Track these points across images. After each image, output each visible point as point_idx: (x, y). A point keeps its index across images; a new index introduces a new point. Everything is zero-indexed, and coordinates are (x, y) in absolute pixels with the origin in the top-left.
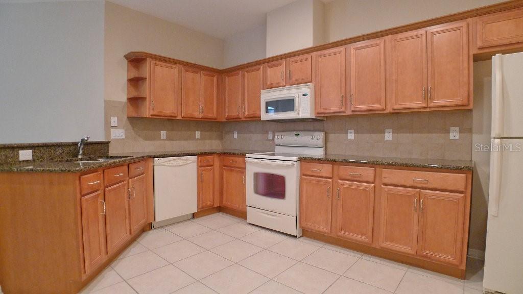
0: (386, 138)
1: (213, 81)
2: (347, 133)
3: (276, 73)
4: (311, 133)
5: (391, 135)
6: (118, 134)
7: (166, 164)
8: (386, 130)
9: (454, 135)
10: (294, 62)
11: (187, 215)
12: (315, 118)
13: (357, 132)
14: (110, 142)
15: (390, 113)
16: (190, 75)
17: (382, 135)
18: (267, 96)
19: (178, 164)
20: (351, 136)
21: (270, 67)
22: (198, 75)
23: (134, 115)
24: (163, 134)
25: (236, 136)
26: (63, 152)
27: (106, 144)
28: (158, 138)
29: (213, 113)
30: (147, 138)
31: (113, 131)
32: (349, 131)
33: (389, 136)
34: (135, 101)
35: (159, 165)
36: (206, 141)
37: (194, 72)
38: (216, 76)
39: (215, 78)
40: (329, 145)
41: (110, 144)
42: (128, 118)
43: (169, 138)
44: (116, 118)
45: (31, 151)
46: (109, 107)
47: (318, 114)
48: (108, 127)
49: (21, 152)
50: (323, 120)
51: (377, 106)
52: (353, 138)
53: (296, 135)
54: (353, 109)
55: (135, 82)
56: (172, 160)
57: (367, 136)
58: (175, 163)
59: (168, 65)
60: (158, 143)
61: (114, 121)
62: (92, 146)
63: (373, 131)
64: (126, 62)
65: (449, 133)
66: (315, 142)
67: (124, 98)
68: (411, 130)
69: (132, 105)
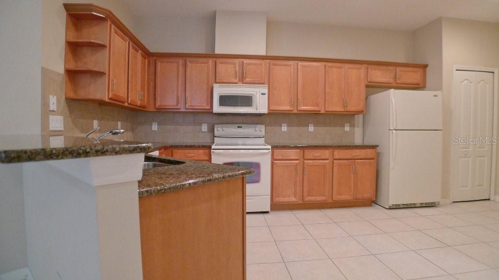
0: (310, 130)
2: (281, 126)
4: (253, 126)
5: (312, 128)
8: (310, 125)
9: (347, 128)
13: (289, 126)
17: (306, 128)
18: (219, 91)
20: (284, 128)
22: (138, 55)
31: (51, 118)
32: (283, 125)
33: (311, 128)
37: (136, 49)
39: (146, 61)
44: (55, 97)
46: (47, 80)
47: (271, 110)
51: (316, 108)
52: (286, 130)
53: (239, 127)
54: (299, 109)
55: (74, 48)
57: (296, 129)
59: (123, 35)
61: (53, 102)
63: (299, 125)
65: (344, 127)
66: (258, 133)
67: (61, 68)
68: (324, 124)
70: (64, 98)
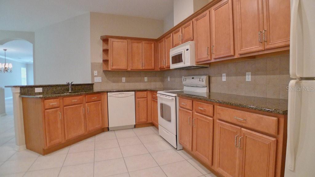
0: (247, 80)
1: (151, 47)
2: (221, 76)
3: (177, 37)
5: (250, 77)
6: (98, 80)
7: (114, 96)
8: (247, 73)
10: (185, 28)
11: (131, 125)
12: (196, 66)
13: (227, 75)
14: (94, 84)
15: (238, 58)
16: (135, 45)
17: (244, 77)
18: (172, 53)
19: (122, 96)
20: (224, 78)
21: (175, 33)
22: (140, 44)
23: (106, 69)
24: (124, 79)
25: (169, 79)
26: (61, 89)
27: (92, 85)
28: (121, 81)
29: (152, 66)
30: (114, 82)
31: (95, 78)
32: (223, 74)
33: (248, 78)
34: (106, 61)
35: (110, 96)
36: (152, 83)
37: (138, 43)
38: (153, 44)
39: (153, 45)
40: (212, 85)
41: (94, 85)
42: (103, 71)
43: (127, 81)
44: (97, 71)
45: (42, 88)
46: (94, 66)
47: (198, 62)
48: (93, 76)
49: (36, 89)
50: (207, 67)
51: (228, 53)
52: (225, 80)
53: (192, 78)
54: (213, 57)
55: (106, 51)
56: (118, 94)
58: (120, 95)
59: (122, 41)
60: (120, 84)
61: (96, 73)
62: (80, 86)
64: (102, 41)
66: (201, 83)
67: (101, 61)
69: (105, 64)
70: (102, 71)
